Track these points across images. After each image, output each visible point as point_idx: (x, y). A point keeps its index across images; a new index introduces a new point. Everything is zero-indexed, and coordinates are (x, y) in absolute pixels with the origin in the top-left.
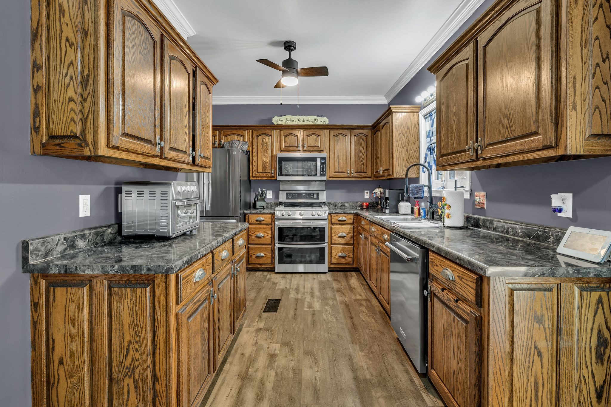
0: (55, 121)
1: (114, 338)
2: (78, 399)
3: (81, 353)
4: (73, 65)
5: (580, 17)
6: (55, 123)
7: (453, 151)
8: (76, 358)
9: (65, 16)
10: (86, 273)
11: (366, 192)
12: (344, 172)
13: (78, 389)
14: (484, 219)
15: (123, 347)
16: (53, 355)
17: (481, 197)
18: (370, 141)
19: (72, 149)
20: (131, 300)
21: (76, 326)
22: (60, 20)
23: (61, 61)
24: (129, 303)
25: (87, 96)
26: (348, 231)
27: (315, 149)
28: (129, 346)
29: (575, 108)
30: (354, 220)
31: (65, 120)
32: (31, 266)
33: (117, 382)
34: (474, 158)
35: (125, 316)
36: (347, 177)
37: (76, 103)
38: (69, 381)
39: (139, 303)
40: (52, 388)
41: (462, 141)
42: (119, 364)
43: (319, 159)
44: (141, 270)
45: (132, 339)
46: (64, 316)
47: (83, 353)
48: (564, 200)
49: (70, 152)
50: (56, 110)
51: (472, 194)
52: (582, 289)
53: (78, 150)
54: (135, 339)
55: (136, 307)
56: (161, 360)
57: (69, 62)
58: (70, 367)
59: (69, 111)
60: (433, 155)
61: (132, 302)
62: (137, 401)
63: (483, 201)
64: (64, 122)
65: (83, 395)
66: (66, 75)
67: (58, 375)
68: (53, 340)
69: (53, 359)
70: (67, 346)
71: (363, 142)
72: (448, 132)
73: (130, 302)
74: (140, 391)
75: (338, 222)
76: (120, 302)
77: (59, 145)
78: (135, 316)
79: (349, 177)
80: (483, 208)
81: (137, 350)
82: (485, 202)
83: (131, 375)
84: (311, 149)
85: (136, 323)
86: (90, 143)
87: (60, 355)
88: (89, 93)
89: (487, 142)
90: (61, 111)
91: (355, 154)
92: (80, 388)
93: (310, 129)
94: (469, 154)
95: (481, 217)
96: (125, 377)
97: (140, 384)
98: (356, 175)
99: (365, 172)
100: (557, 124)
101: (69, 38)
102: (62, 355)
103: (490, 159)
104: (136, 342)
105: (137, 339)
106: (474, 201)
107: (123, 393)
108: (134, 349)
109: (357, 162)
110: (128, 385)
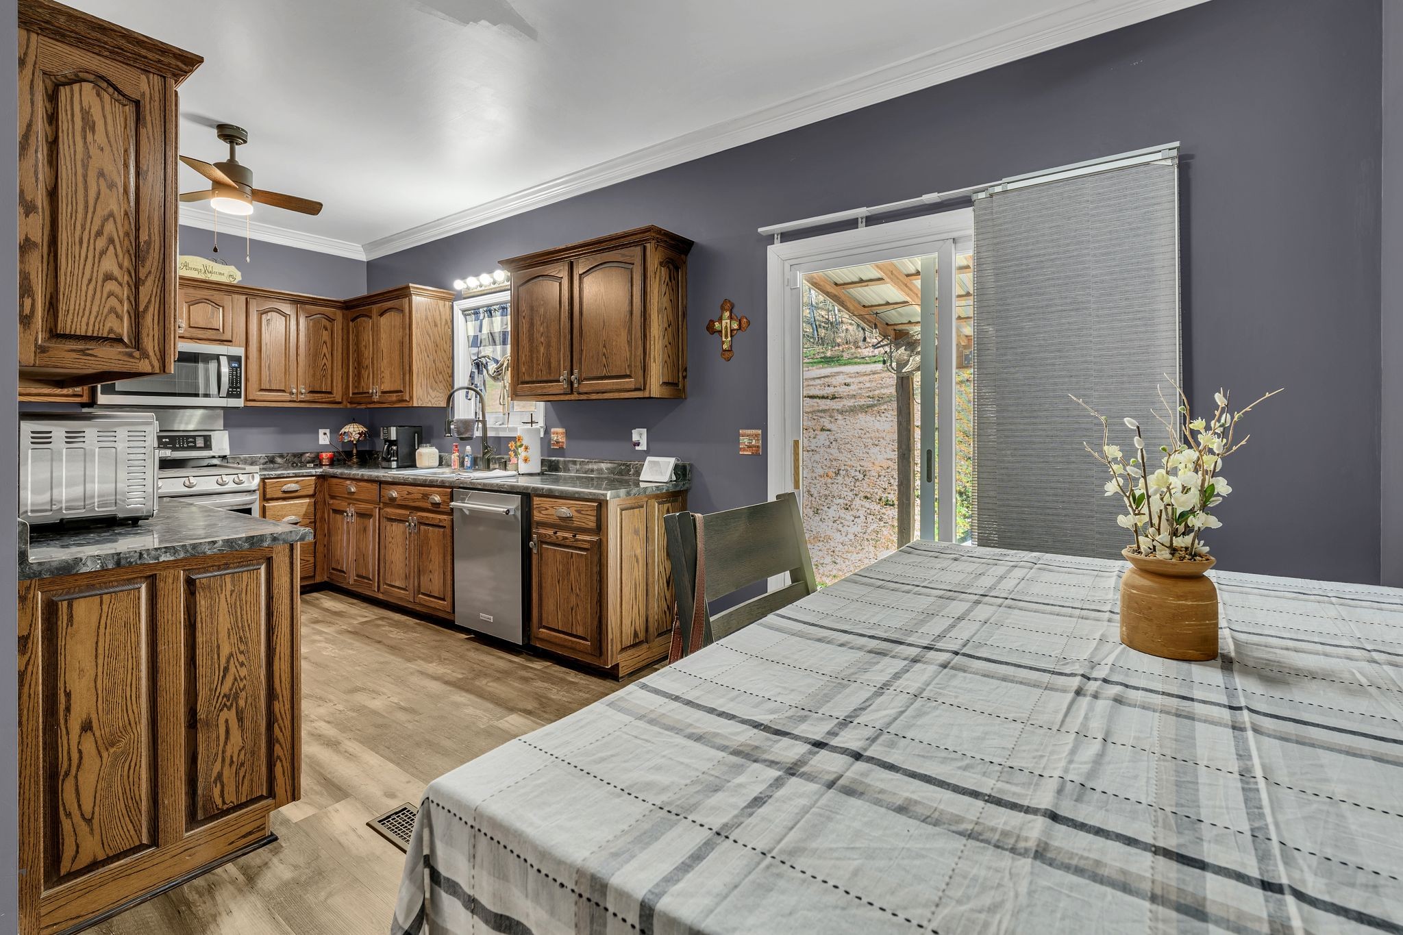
0: (72, 308)
1: (201, 656)
2: (126, 778)
3: (134, 698)
4: (115, 221)
5: (657, 290)
6: (71, 312)
7: (539, 379)
8: (122, 710)
9: (97, 133)
10: (161, 560)
11: (321, 431)
12: (283, 391)
13: (125, 761)
14: (565, 461)
15: (217, 666)
16: (66, 721)
17: (558, 434)
18: (340, 332)
19: (112, 361)
20: (232, 592)
21: (122, 656)
22: (85, 138)
23: (86, 207)
24: (228, 597)
25: (146, 277)
26: (303, 510)
27: (209, 334)
28: (228, 662)
29: (655, 361)
30: (316, 488)
31: (95, 309)
32: (35, 567)
33: (207, 724)
34: (569, 390)
35: (221, 619)
36: (290, 401)
37: (121, 285)
38: (105, 755)
39: (246, 594)
40: (63, 780)
41: (552, 368)
42: (212, 694)
43: (224, 360)
44: (262, 541)
45: (233, 650)
46: (94, 645)
47: (138, 697)
48: (641, 435)
49: (108, 364)
50: (74, 291)
51: (547, 432)
52: (659, 503)
53: (125, 363)
54: (239, 649)
55: (241, 600)
56: (283, 667)
57: (106, 212)
58: (107, 730)
59: (105, 295)
60: (482, 374)
61: (234, 595)
62: (243, 739)
63: (562, 439)
64: (94, 313)
65: (138, 767)
66: (99, 233)
67: (80, 752)
68: (68, 695)
69: (66, 728)
70: (100, 696)
71: (325, 333)
72: (531, 355)
73: (231, 595)
74: (247, 723)
75: (281, 495)
76: (211, 599)
77: (83, 352)
78: (239, 614)
79: (294, 401)
80: (561, 448)
81: (242, 664)
82: (564, 440)
83: (232, 705)
84: (200, 334)
85: (240, 625)
86: (151, 353)
87: (84, 716)
88: (150, 272)
89: (584, 375)
90: (86, 292)
91: (308, 355)
92: (129, 759)
93: (195, 287)
94: (563, 385)
95: (562, 459)
96: (222, 710)
97: (248, 715)
98: (309, 397)
99: (330, 393)
100: (644, 371)
101: (105, 171)
102: (89, 714)
103: (586, 393)
104: (242, 652)
105: (242, 648)
106: (550, 440)
107: (218, 737)
108: (237, 664)
109: (312, 372)
110: (227, 721)
